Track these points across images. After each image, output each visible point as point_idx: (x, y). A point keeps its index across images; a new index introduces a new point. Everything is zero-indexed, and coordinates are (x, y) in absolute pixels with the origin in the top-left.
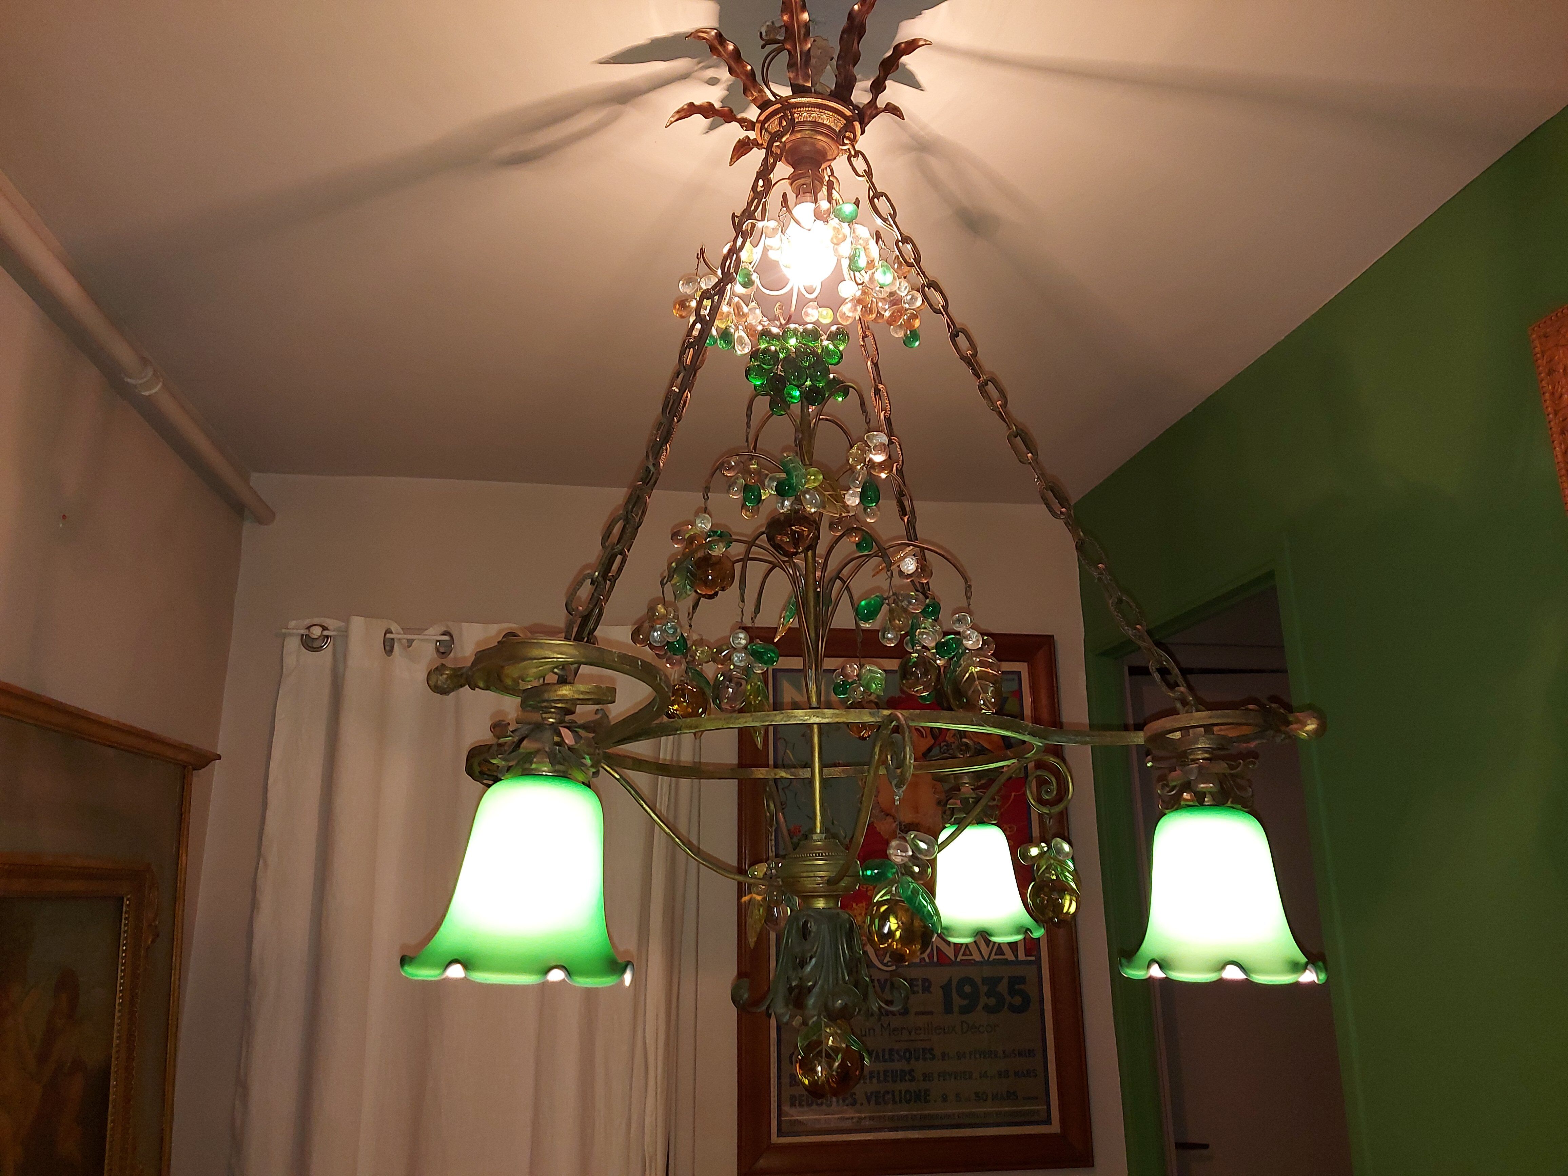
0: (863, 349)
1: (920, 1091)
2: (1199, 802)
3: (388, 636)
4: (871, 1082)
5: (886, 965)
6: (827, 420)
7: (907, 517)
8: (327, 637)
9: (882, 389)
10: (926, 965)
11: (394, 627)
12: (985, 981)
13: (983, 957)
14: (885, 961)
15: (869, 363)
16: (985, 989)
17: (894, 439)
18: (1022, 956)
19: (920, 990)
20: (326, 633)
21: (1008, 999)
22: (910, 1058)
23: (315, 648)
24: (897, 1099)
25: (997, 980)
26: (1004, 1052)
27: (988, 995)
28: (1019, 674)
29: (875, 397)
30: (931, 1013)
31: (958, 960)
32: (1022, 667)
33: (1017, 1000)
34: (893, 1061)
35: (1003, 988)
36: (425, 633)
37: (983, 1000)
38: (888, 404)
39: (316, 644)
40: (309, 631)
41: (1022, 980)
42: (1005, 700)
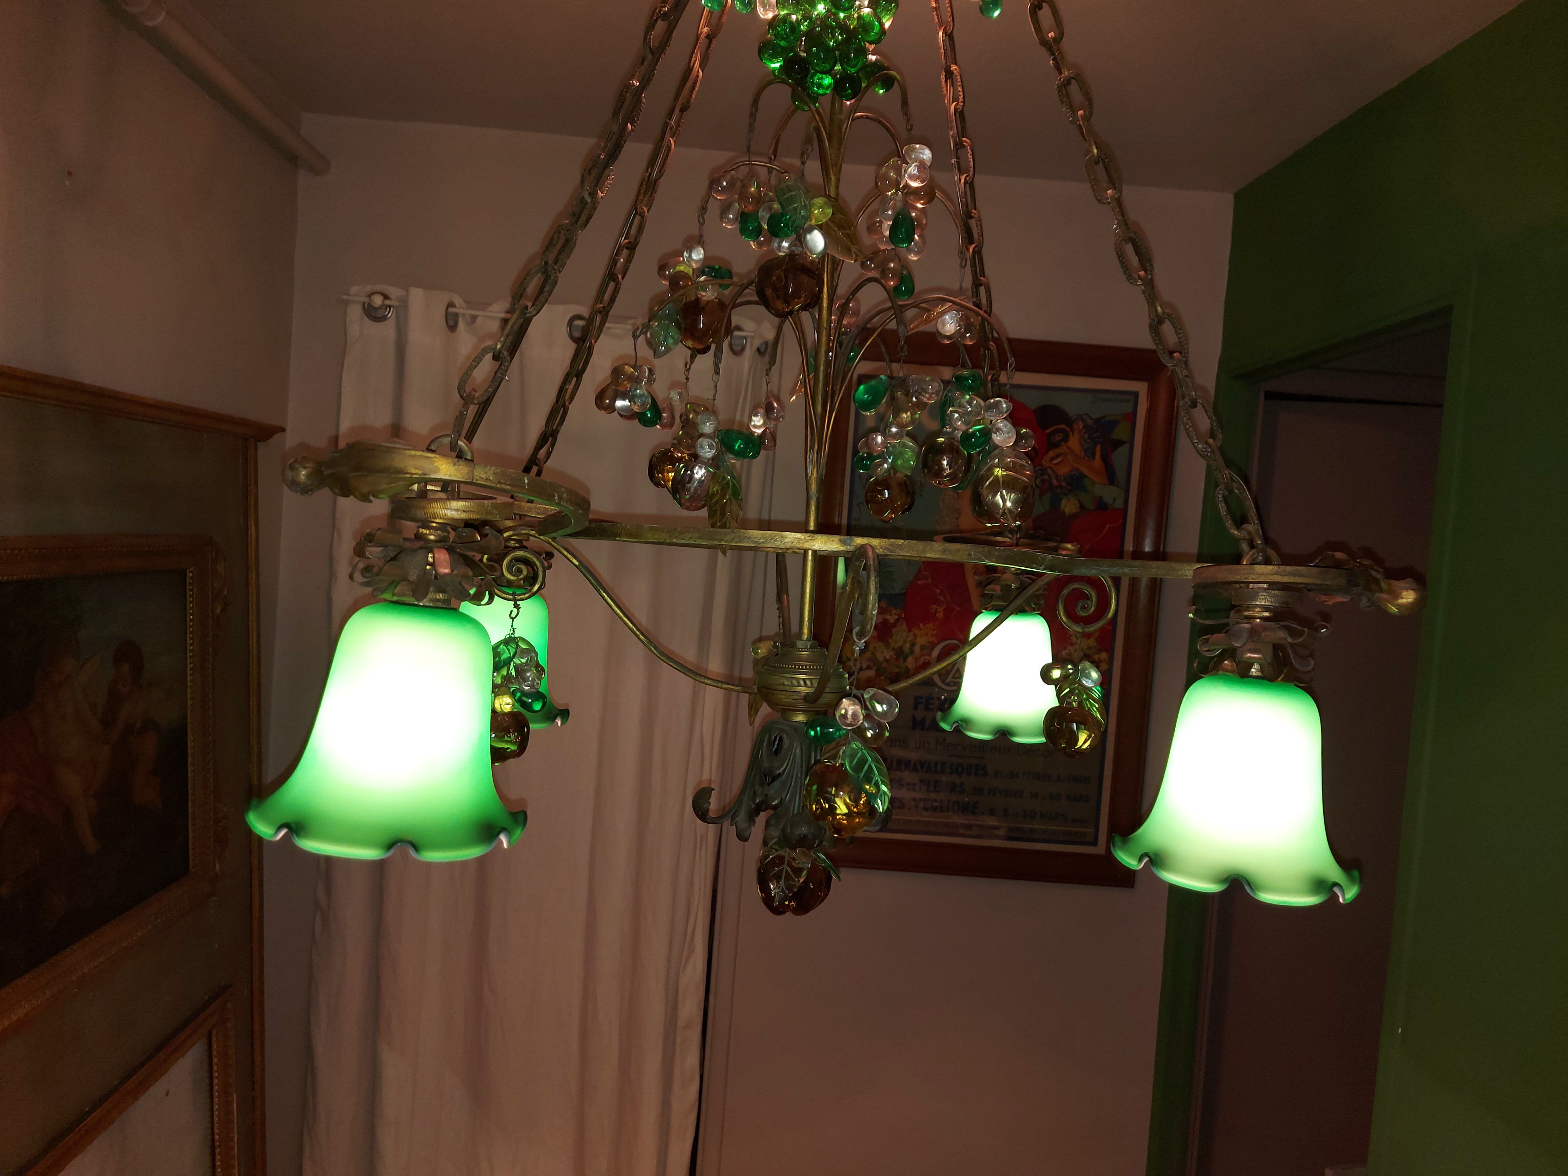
0: (934, 13)
1: (969, 803)
2: (1242, 674)
3: (451, 310)
4: (920, 789)
5: (948, 685)
6: (867, 117)
7: (973, 246)
8: (390, 307)
9: (955, 72)
11: (458, 301)
14: (947, 681)
15: (941, 34)
17: (965, 141)
20: (387, 302)
22: (962, 773)
23: (378, 318)
24: (945, 807)
26: (1059, 777)
28: (1136, 395)
29: (946, 81)
32: (1141, 387)
34: (945, 774)
36: (491, 308)
38: (961, 93)
39: (379, 314)
40: (370, 299)
42: (1114, 423)
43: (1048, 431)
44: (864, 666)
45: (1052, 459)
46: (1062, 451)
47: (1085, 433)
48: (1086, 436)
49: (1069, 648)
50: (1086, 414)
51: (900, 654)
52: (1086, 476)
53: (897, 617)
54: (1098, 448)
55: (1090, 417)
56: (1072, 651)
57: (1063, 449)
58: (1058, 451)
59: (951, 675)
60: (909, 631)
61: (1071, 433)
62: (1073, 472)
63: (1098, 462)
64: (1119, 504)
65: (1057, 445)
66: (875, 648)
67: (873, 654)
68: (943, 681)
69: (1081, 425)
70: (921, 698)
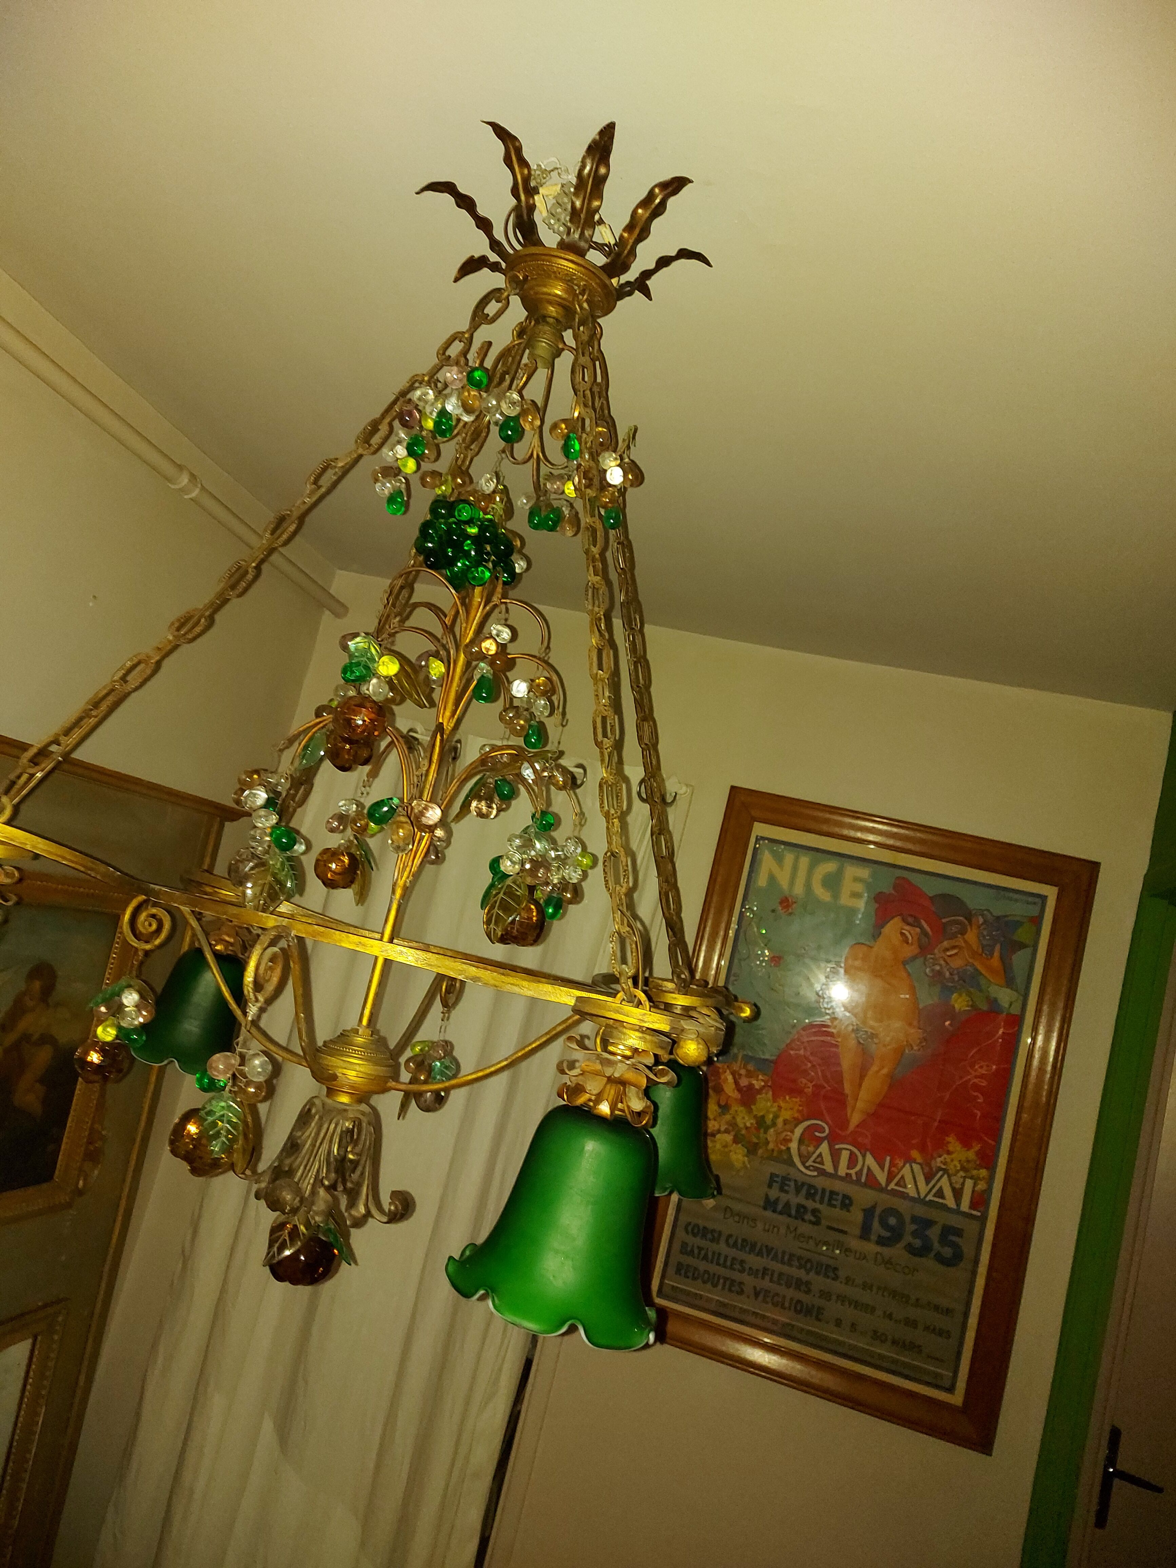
1: (813, 1306)
4: (763, 1278)
5: (807, 1168)
10: (851, 1182)
12: (915, 1219)
13: (918, 1193)
14: (807, 1164)
16: (914, 1227)
18: (965, 1206)
19: (838, 1203)
21: (936, 1245)
22: (811, 1269)
24: (787, 1304)
25: (929, 1223)
26: (917, 1300)
27: (915, 1234)
28: (1044, 898)
30: (845, 1232)
31: (889, 1188)
32: (1051, 892)
33: (947, 1252)
34: (791, 1265)
35: (934, 1233)
37: (908, 1238)
41: (959, 1232)
42: (1018, 924)
43: (944, 921)
44: (723, 1129)
45: (948, 950)
46: (957, 944)
47: (985, 929)
48: (985, 933)
49: (945, 1156)
50: (988, 910)
51: (761, 1122)
52: (981, 974)
53: (763, 1084)
54: (998, 947)
55: (991, 913)
56: (948, 1160)
57: (960, 942)
58: (953, 942)
59: (812, 1159)
60: (774, 1101)
61: (969, 927)
62: (968, 967)
63: (995, 961)
64: (1015, 1010)
65: (953, 936)
66: (736, 1111)
67: (734, 1118)
68: (803, 1164)
69: (981, 920)
70: (777, 1176)
